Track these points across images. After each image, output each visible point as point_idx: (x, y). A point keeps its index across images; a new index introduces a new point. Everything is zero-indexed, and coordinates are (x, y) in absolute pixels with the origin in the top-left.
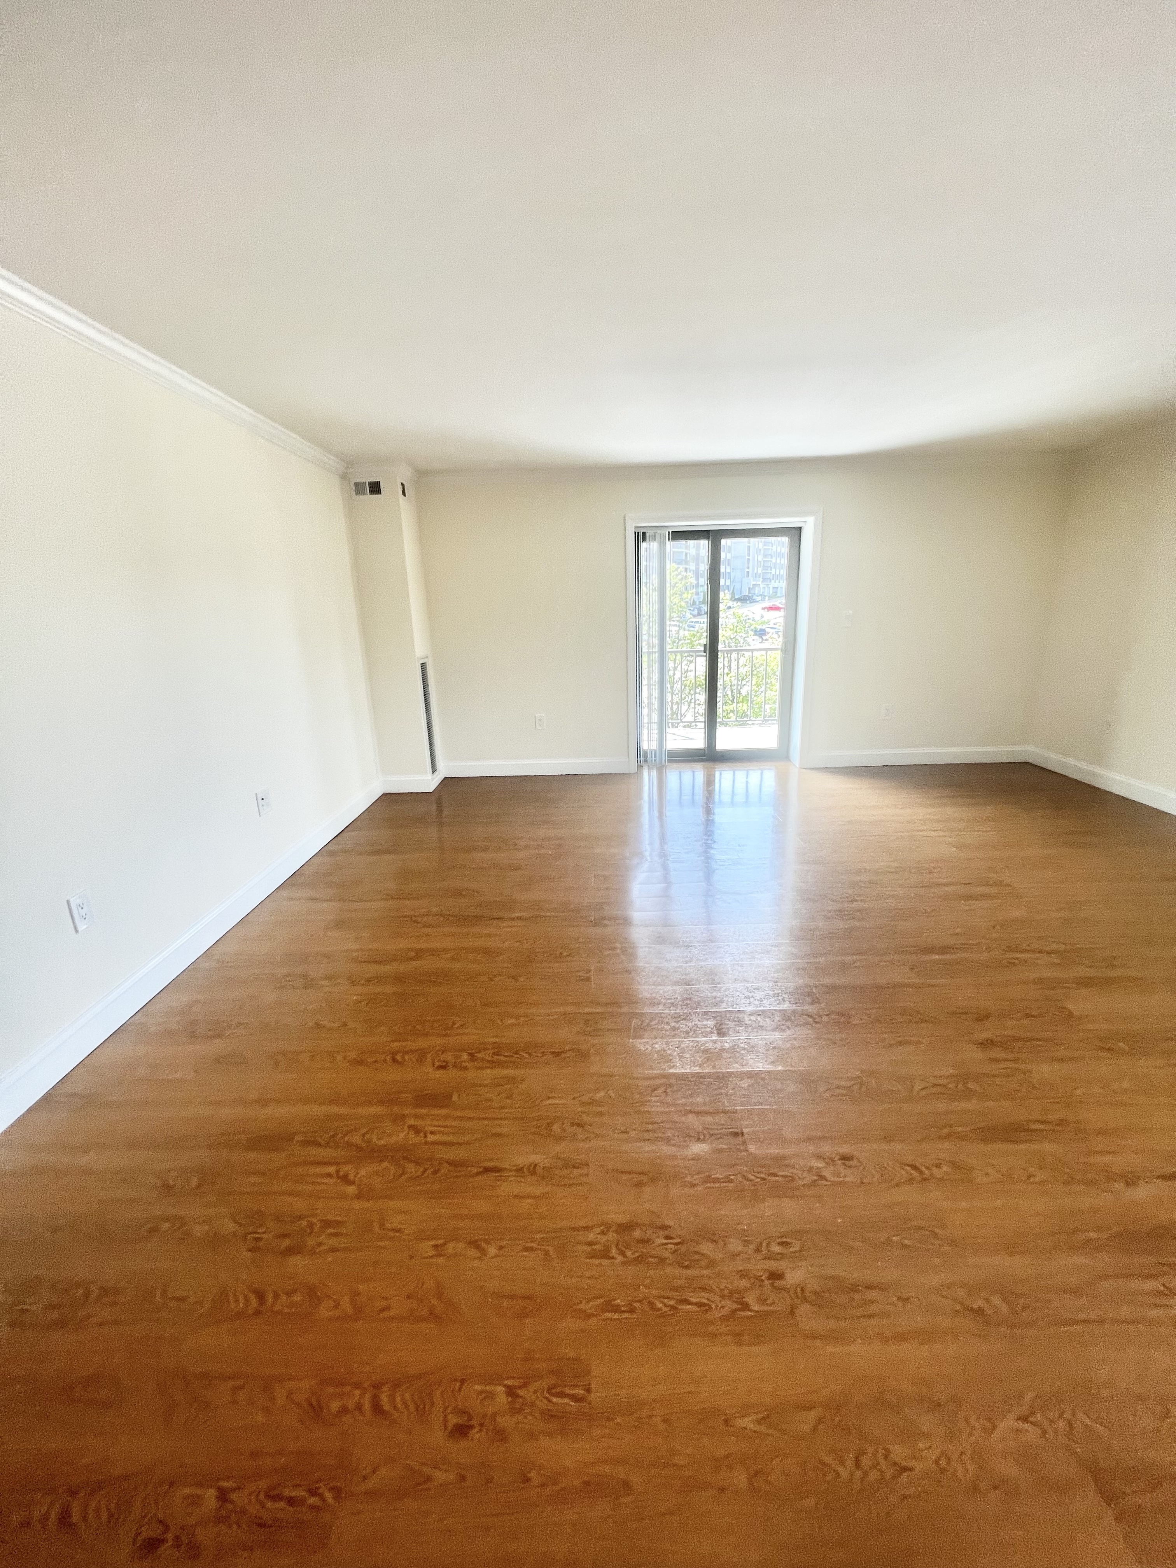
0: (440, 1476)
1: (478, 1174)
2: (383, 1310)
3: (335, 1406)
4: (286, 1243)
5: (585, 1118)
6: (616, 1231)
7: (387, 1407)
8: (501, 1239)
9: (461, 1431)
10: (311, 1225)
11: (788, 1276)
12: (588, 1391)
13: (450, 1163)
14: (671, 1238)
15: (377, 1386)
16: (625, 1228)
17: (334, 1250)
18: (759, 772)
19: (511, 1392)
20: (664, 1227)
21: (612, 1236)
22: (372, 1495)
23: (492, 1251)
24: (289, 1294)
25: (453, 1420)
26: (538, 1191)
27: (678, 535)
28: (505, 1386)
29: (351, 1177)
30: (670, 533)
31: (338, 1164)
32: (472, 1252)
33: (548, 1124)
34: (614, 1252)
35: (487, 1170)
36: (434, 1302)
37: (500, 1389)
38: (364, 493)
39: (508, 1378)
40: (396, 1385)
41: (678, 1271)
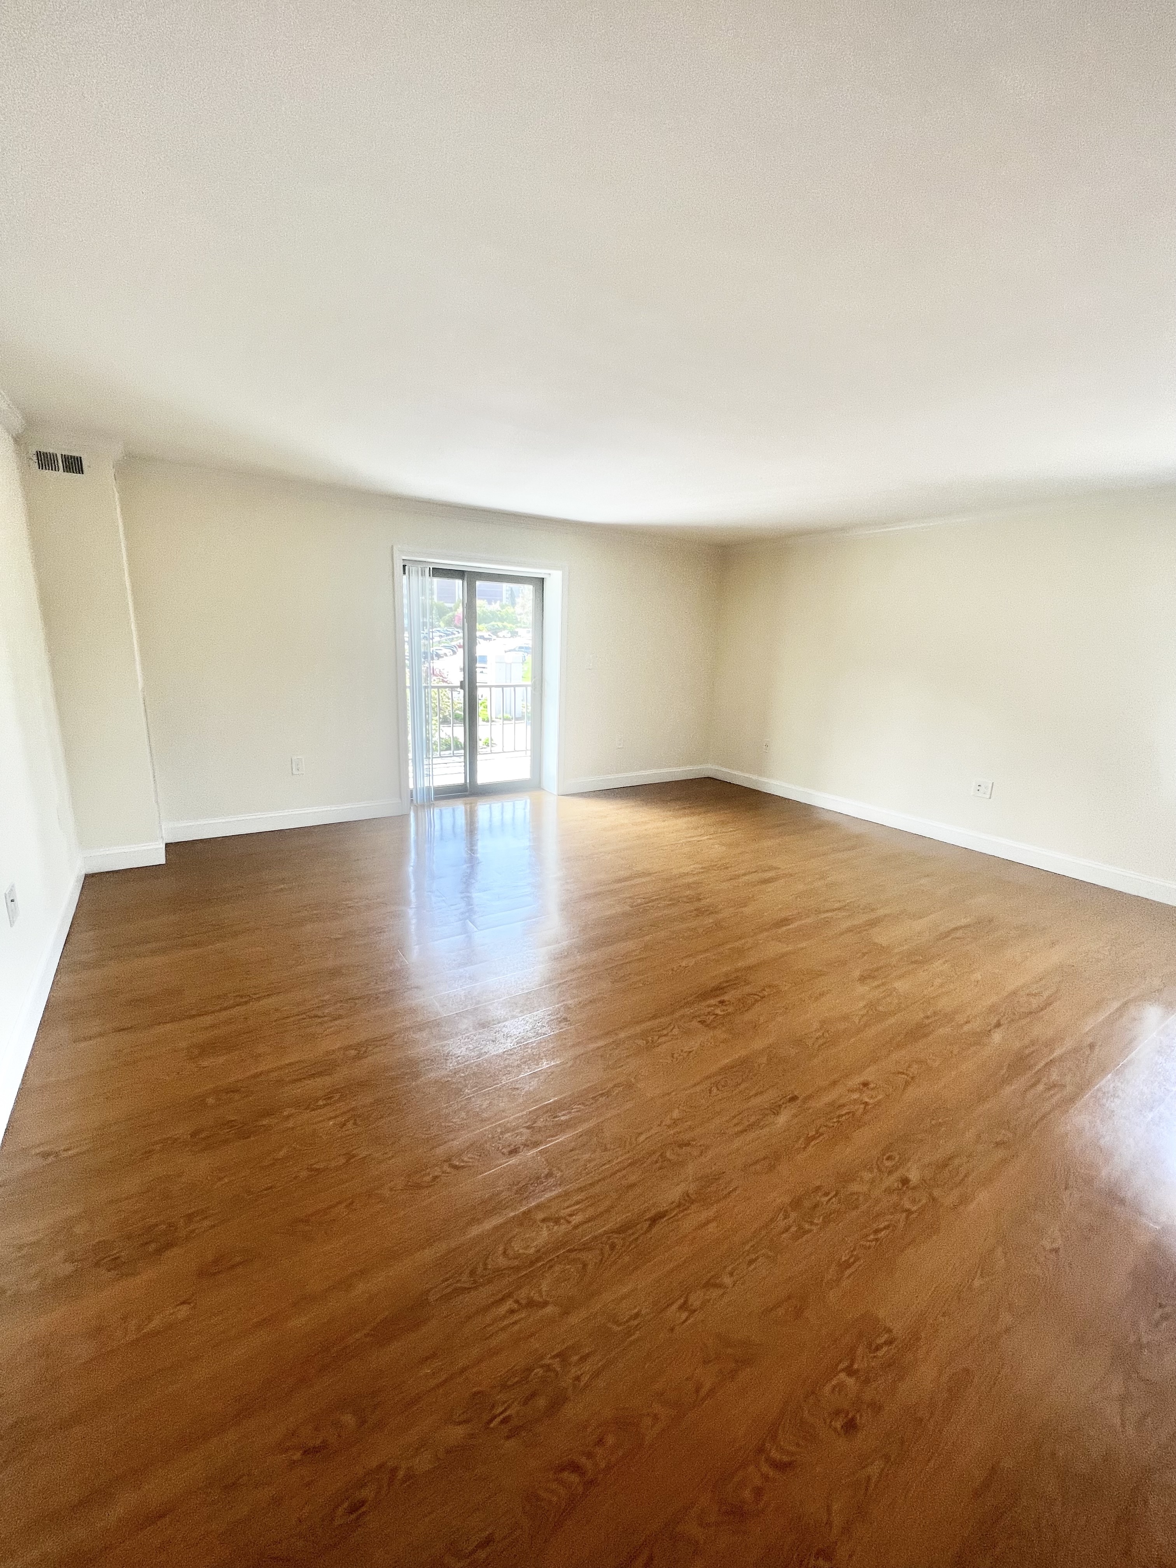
0: (875, 1469)
1: (650, 1227)
2: (697, 1391)
3: (747, 1494)
4: (541, 1402)
5: (687, 1137)
6: (793, 1210)
7: (786, 1459)
8: (725, 1267)
9: (851, 1426)
10: (548, 1368)
11: (911, 1177)
12: (889, 1331)
13: (619, 1231)
14: (829, 1193)
15: (761, 1450)
16: (796, 1203)
17: (597, 1374)
18: (512, 803)
19: (850, 1371)
20: (818, 1188)
21: (793, 1215)
22: (846, 1530)
23: (727, 1280)
24: (600, 1442)
25: (838, 1424)
26: (711, 1213)
27: (438, 572)
28: (843, 1370)
29: (537, 1298)
30: (431, 569)
31: (509, 1295)
32: (715, 1293)
33: (661, 1155)
34: (807, 1226)
35: (654, 1220)
36: (730, 1351)
37: (842, 1375)
38: (56, 469)
39: (837, 1365)
40: (774, 1438)
41: (854, 1213)
